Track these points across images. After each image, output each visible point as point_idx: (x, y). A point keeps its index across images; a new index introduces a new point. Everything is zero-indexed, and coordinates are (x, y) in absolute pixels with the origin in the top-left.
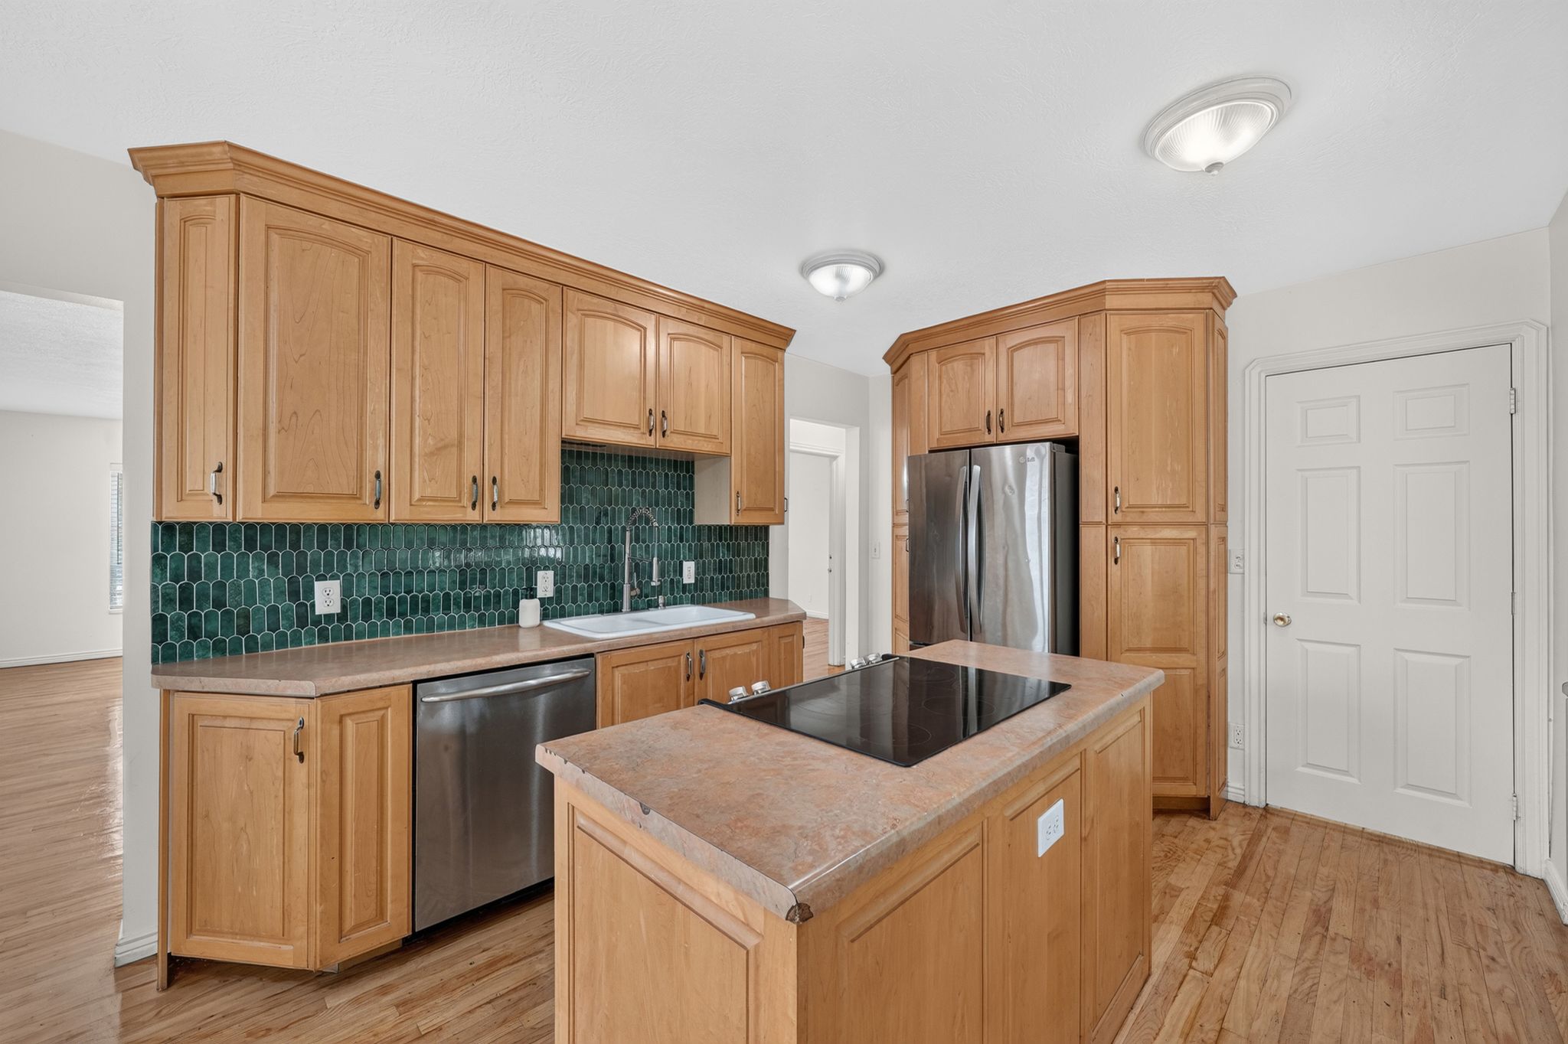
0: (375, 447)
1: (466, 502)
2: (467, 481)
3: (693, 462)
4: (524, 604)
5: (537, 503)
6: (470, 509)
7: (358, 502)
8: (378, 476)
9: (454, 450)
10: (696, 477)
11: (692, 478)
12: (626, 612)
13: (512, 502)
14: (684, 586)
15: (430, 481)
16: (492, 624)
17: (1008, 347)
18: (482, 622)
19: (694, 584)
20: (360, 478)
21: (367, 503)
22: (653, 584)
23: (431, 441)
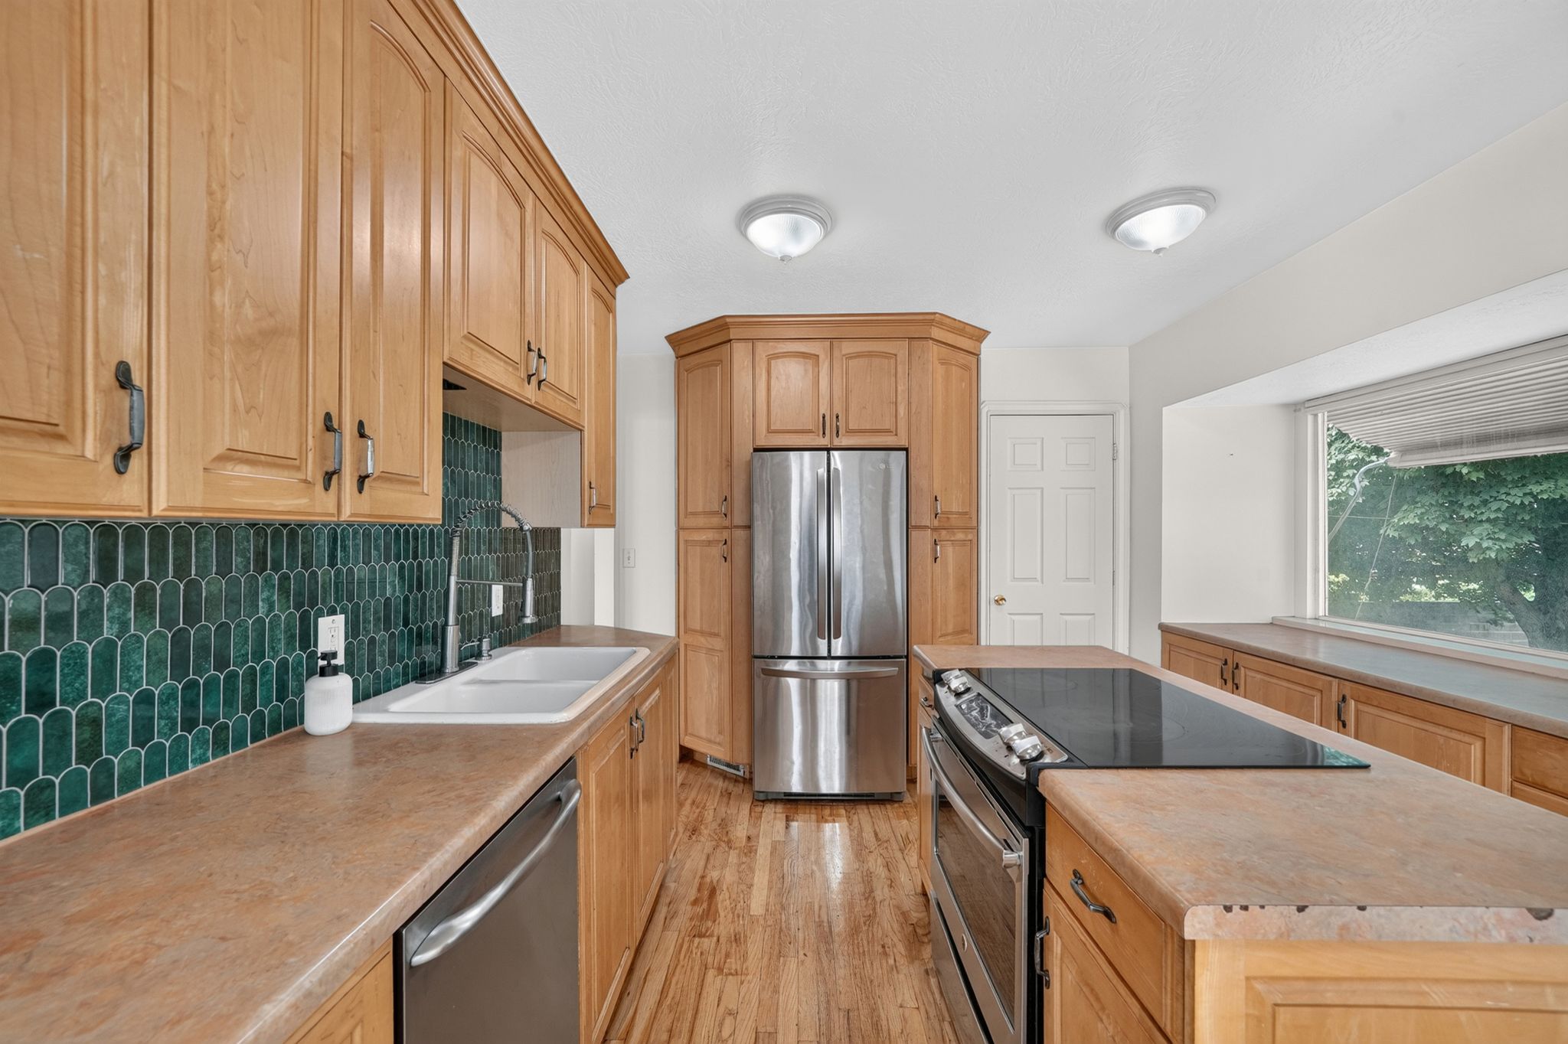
0: (117, 293)
1: (312, 470)
2: (314, 426)
3: (500, 433)
4: (316, 687)
5: (415, 482)
6: (319, 486)
7: (61, 448)
8: (123, 378)
9: (294, 343)
10: (506, 456)
11: (499, 454)
12: (454, 673)
13: (387, 477)
14: (493, 619)
15: (247, 412)
16: (240, 743)
17: (843, 353)
18: (221, 747)
19: (503, 615)
20: (70, 372)
21: (89, 453)
22: (528, 621)
23: (248, 311)
